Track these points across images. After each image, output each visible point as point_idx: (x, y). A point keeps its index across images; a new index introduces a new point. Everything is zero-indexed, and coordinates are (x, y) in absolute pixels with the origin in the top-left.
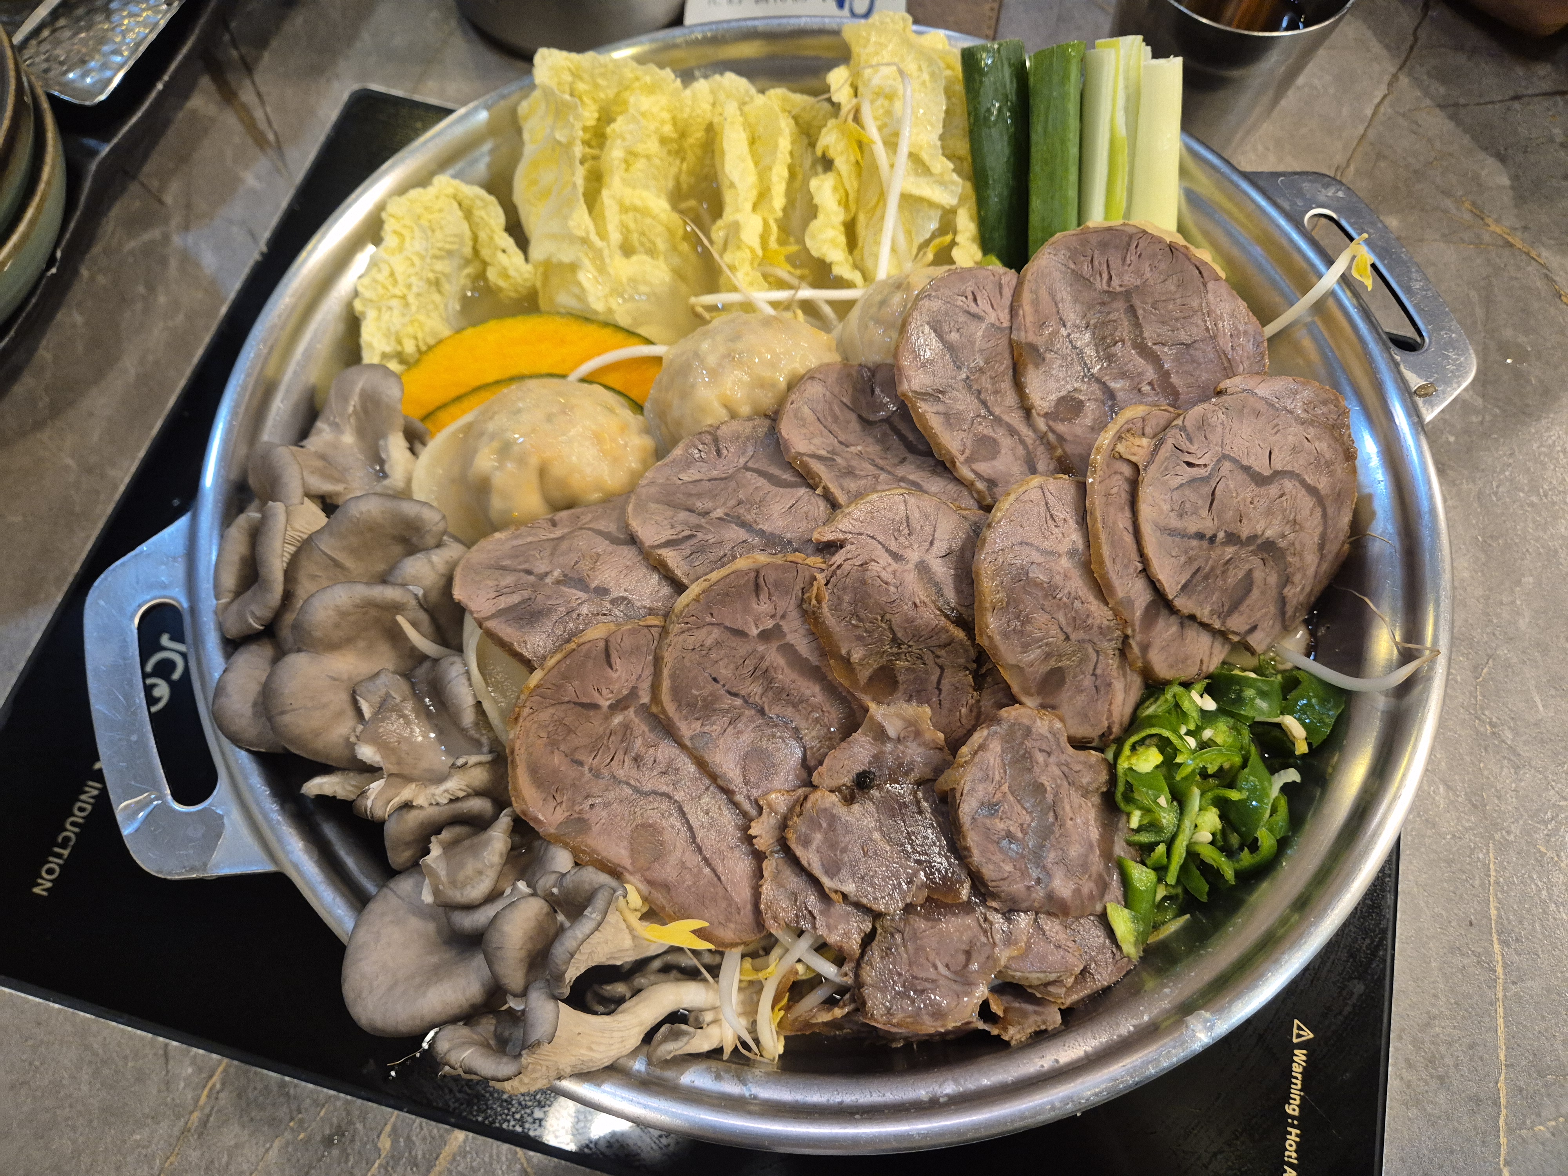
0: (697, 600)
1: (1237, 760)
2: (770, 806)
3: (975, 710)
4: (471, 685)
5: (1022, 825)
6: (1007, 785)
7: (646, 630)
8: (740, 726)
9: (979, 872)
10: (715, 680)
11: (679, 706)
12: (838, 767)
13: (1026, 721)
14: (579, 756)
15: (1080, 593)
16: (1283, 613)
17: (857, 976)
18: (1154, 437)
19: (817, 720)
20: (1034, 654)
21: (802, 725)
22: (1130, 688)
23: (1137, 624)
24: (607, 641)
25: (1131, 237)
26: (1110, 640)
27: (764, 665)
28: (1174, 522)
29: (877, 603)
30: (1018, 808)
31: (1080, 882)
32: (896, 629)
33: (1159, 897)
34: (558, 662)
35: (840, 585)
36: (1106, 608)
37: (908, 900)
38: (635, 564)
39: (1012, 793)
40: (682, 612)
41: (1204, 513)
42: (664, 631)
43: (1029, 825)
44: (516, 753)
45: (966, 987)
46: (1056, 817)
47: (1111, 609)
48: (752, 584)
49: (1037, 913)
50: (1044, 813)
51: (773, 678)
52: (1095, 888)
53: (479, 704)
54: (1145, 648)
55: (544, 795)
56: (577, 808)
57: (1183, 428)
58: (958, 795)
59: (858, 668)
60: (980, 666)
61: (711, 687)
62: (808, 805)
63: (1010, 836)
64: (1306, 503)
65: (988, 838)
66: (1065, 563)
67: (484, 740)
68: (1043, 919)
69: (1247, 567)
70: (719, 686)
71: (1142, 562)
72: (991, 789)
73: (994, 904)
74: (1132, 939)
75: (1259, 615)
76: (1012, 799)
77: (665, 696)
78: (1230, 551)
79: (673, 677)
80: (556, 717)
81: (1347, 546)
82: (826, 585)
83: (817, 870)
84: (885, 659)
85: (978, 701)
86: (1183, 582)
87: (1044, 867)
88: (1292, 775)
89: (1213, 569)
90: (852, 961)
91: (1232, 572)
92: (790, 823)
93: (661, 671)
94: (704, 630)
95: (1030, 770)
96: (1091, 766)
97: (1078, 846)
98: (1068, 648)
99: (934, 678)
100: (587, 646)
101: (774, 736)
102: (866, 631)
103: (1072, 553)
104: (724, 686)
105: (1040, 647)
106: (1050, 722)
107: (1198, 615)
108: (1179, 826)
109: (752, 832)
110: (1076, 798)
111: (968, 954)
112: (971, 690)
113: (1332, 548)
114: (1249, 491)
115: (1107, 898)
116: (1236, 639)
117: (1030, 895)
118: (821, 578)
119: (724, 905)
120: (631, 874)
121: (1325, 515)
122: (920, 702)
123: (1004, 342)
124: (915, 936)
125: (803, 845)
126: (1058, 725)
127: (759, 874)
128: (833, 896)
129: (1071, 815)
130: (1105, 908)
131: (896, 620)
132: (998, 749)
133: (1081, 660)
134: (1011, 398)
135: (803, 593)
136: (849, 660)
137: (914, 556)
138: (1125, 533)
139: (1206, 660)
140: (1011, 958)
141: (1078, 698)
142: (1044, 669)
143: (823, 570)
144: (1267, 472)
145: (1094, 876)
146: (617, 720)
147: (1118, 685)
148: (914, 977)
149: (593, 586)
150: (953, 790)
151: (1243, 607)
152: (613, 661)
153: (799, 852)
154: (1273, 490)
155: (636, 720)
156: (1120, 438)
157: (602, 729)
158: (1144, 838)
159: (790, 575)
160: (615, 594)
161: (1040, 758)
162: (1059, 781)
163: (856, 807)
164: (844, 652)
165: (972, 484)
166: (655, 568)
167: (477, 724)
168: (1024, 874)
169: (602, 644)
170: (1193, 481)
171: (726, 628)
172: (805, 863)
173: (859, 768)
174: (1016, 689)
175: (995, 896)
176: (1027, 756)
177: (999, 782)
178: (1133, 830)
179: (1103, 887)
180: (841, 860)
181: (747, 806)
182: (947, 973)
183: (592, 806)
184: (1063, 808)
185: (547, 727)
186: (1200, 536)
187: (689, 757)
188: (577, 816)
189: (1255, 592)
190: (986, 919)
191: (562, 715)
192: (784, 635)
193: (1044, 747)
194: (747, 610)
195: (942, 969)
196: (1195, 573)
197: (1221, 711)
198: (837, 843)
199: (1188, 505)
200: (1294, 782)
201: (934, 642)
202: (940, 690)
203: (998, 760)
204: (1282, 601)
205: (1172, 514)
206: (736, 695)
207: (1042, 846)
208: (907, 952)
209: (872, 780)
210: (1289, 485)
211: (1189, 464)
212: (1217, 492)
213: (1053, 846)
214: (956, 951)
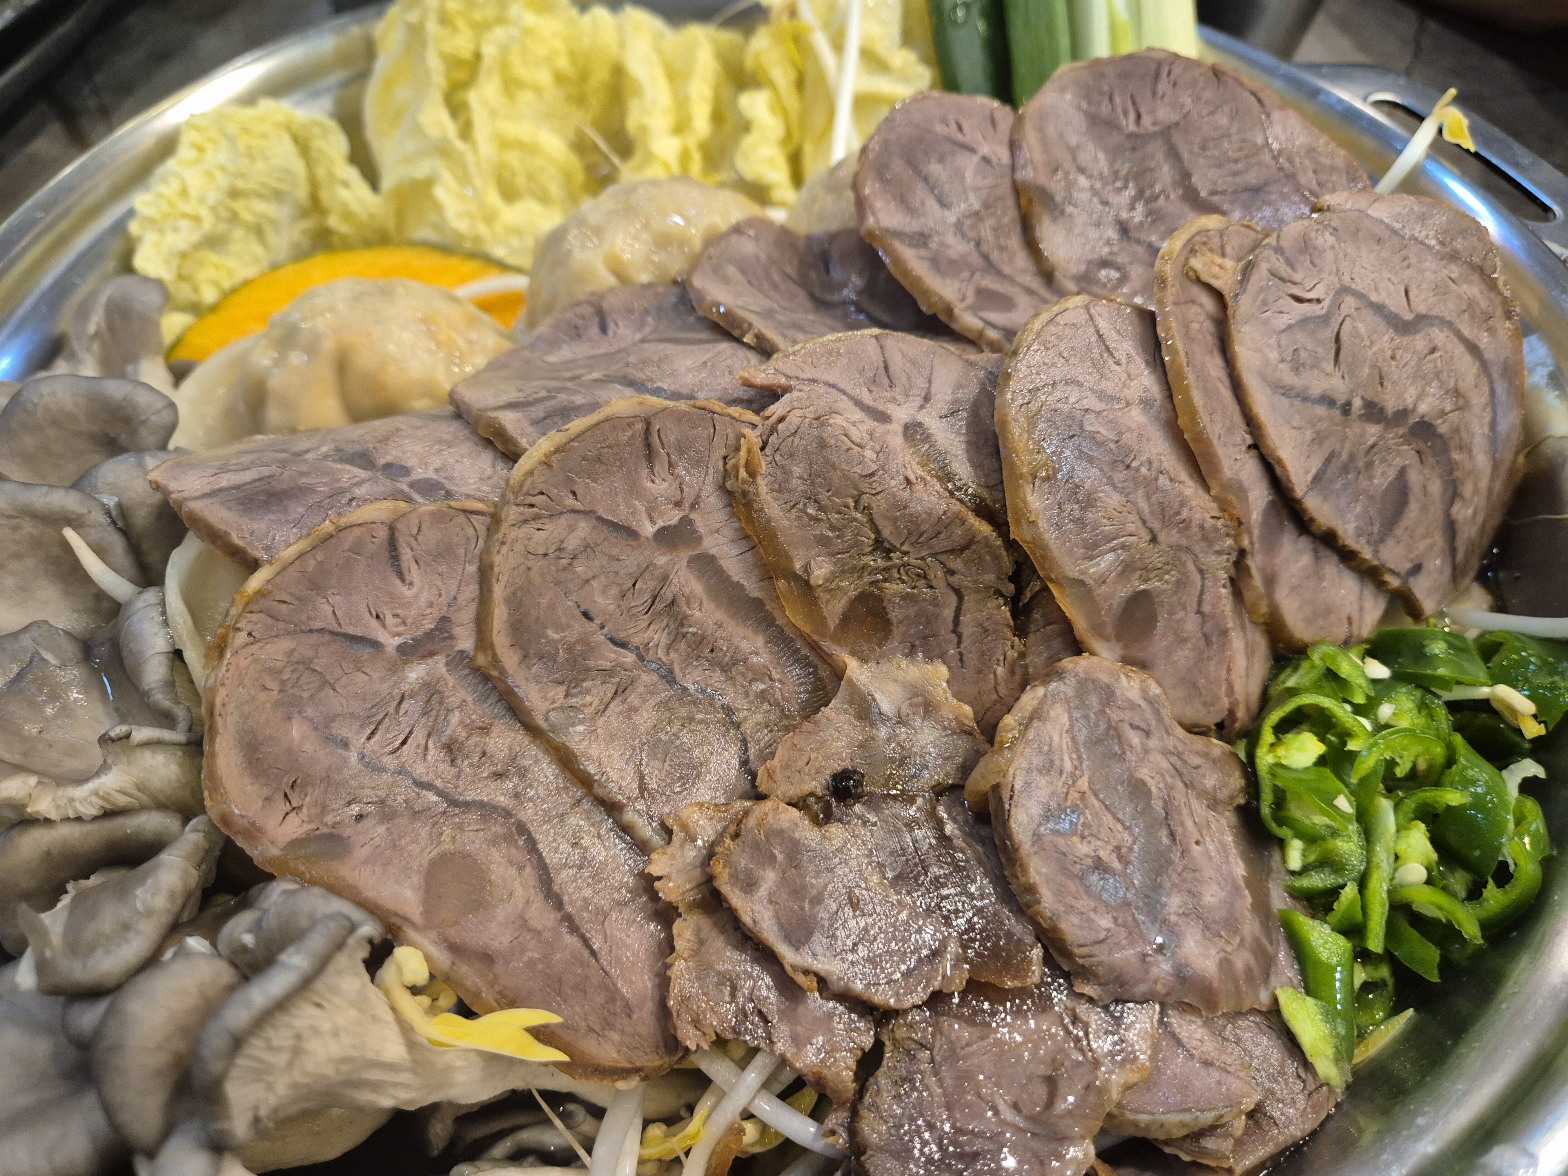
0: (546, 464)
1: (1439, 751)
2: (684, 827)
3: (1018, 670)
4: (166, 623)
5: (1118, 848)
6: (1085, 779)
7: (462, 518)
8: (633, 699)
9: (1055, 929)
10: (586, 615)
11: (525, 657)
12: (801, 763)
13: (1104, 678)
14: (342, 730)
15: (1166, 465)
16: (1453, 551)
17: (853, 1132)
18: (1239, 260)
19: (762, 696)
20: (1106, 561)
21: (740, 703)
22: (1253, 653)
23: (1256, 532)
24: (392, 529)
25: (1159, 64)
26: (1219, 553)
27: (668, 594)
28: (1289, 378)
29: (845, 477)
30: (1108, 819)
31: (1229, 949)
32: (880, 522)
33: (1357, 983)
34: (301, 555)
35: (785, 449)
36: (1207, 497)
37: (936, 984)
38: (456, 437)
39: (1096, 795)
40: (521, 485)
41: (1329, 367)
42: (495, 520)
43: (1131, 849)
44: (217, 712)
45: (1053, 1146)
46: (1172, 835)
47: (1215, 499)
48: (639, 443)
49: (1163, 1005)
50: (1150, 830)
51: (686, 617)
52: (1252, 962)
53: (177, 654)
54: (1270, 581)
55: (267, 792)
56: (329, 819)
57: (1279, 250)
58: (1005, 795)
59: (824, 596)
60: (1019, 591)
61: (580, 626)
62: (751, 821)
63: (1099, 866)
64: (1467, 366)
65: (1064, 870)
66: (1136, 416)
67: (180, 712)
68: (1175, 1020)
69: (1398, 462)
70: (594, 626)
71: (1251, 433)
72: (1060, 785)
73: (1088, 990)
74: (1330, 1052)
75: (1422, 545)
76: (1096, 803)
77: (500, 638)
78: (1373, 431)
79: (515, 603)
80: (296, 656)
81: (1521, 459)
82: (762, 449)
83: (770, 933)
84: (867, 579)
85: (1022, 655)
86: (1314, 471)
87: (1165, 921)
88: (1530, 768)
89: (1352, 457)
90: (842, 1104)
91: (1378, 470)
92: (719, 849)
93: (490, 591)
94: (563, 521)
95: (1121, 758)
96: (1214, 761)
97: (1215, 887)
98: (1155, 558)
99: (948, 613)
100: (357, 531)
101: (691, 719)
102: (833, 528)
103: (1146, 403)
104: (602, 627)
105: (1113, 550)
106: (1143, 681)
107: (1340, 531)
108: (1369, 862)
109: (655, 870)
110: (1199, 808)
111: (1051, 1082)
112: (1009, 634)
113: (1507, 455)
114: (1386, 339)
115: (1273, 980)
116: (1394, 582)
117: (1147, 971)
118: (753, 437)
119: (600, 999)
120: (416, 928)
121: (1492, 392)
122: (930, 658)
123: (1006, 186)
124: (953, 1055)
125: (742, 889)
126: (1155, 689)
127: (668, 946)
128: (800, 979)
129: (1196, 836)
130: (1275, 1000)
131: (879, 505)
132: (1065, 719)
133: (1178, 582)
134: (1022, 260)
135: (725, 464)
136: (807, 583)
137: (902, 414)
138: (1220, 385)
139: (1355, 616)
140: (1128, 1087)
141: (1181, 653)
142: (1124, 592)
143: (754, 426)
144: (1408, 316)
145: (1248, 939)
146: (415, 673)
147: (1237, 642)
148: (959, 1131)
149: (382, 461)
150: (996, 788)
151: (1399, 531)
152: (404, 566)
153: (736, 899)
154: (1420, 342)
155: (451, 681)
156: (1193, 252)
157: (385, 686)
158: (1318, 881)
159: (703, 432)
160: (419, 474)
161: (1135, 738)
162: (1169, 780)
163: (835, 830)
164: (798, 565)
165: (981, 334)
166: (488, 443)
167: (170, 684)
168: (1135, 933)
169: (382, 534)
170: (1304, 322)
171: (600, 519)
172: (747, 919)
173: (837, 767)
174: (1081, 624)
175: (1086, 973)
176: (1114, 732)
177: (1072, 775)
178: (1293, 873)
179: (1267, 964)
180: (814, 917)
181: (647, 830)
182: (1018, 1120)
183: (360, 817)
184: (1182, 824)
185: (280, 672)
186: (1328, 400)
187: (546, 751)
188: (325, 830)
189: (1413, 510)
190: (1075, 1020)
191: (310, 653)
192: (699, 539)
193: (1137, 721)
194: (634, 489)
195: (1008, 1114)
196: (1328, 461)
197: (1399, 678)
198: (804, 887)
199: (1303, 354)
200: (1535, 778)
201: (941, 544)
202: (960, 637)
203: (1066, 739)
204: (1451, 528)
205: (1281, 366)
206: (623, 645)
207: (1156, 887)
208: (941, 1083)
209: (859, 783)
210: (1439, 336)
211: (1299, 300)
212: (1344, 337)
213: (1174, 885)
214: (1030, 1079)
